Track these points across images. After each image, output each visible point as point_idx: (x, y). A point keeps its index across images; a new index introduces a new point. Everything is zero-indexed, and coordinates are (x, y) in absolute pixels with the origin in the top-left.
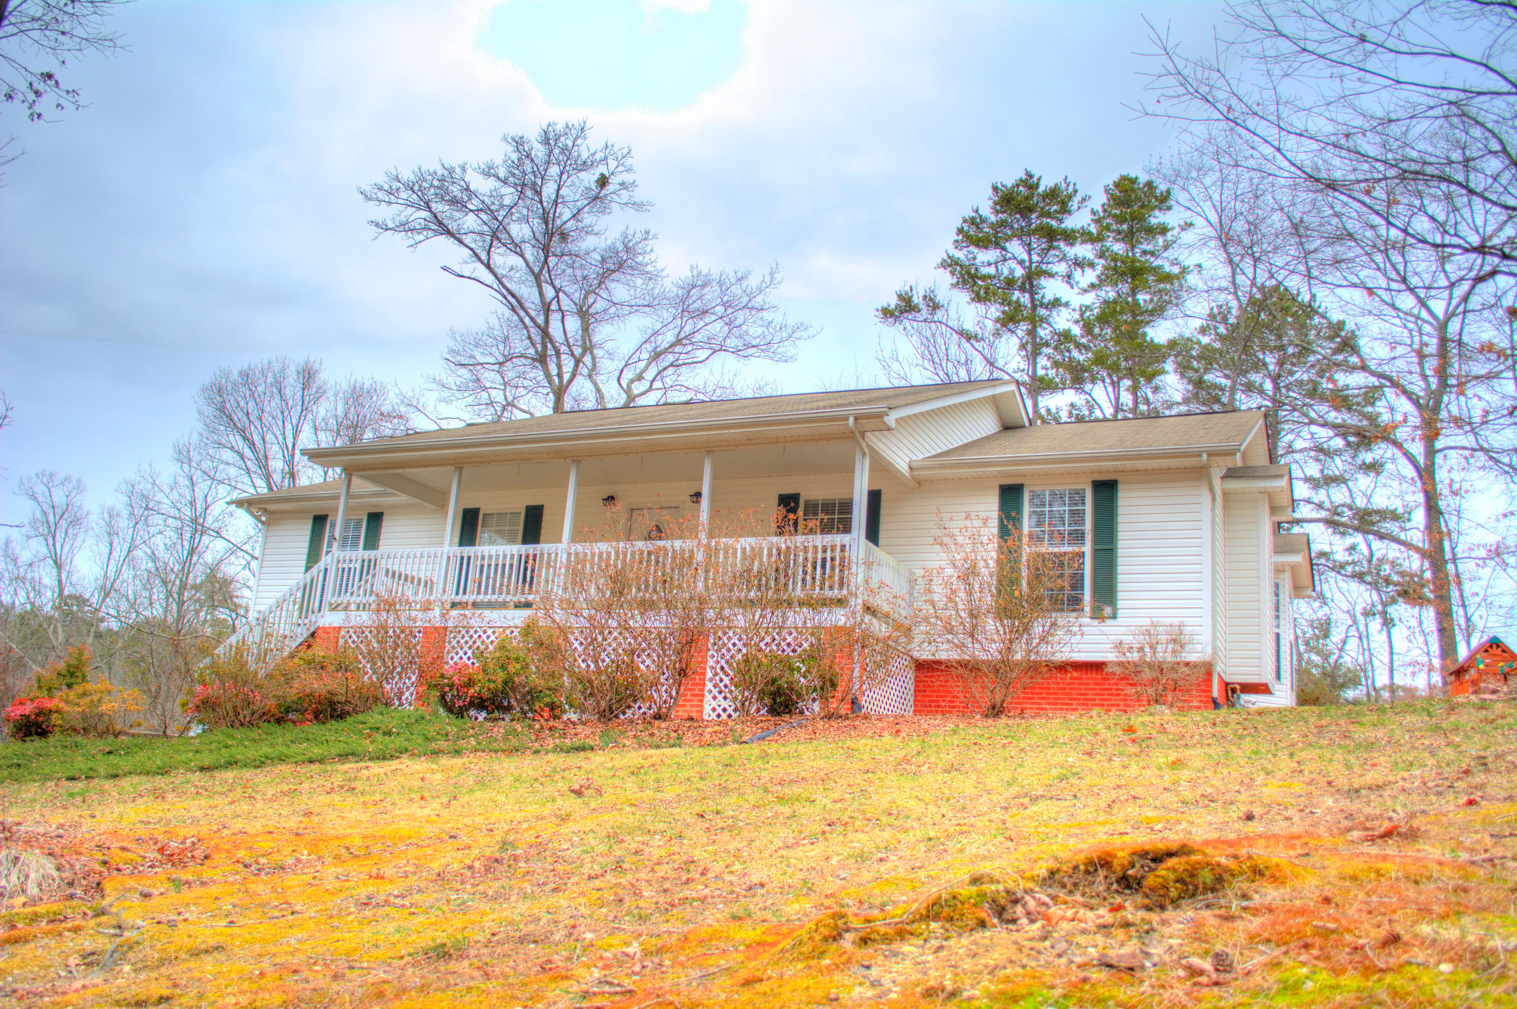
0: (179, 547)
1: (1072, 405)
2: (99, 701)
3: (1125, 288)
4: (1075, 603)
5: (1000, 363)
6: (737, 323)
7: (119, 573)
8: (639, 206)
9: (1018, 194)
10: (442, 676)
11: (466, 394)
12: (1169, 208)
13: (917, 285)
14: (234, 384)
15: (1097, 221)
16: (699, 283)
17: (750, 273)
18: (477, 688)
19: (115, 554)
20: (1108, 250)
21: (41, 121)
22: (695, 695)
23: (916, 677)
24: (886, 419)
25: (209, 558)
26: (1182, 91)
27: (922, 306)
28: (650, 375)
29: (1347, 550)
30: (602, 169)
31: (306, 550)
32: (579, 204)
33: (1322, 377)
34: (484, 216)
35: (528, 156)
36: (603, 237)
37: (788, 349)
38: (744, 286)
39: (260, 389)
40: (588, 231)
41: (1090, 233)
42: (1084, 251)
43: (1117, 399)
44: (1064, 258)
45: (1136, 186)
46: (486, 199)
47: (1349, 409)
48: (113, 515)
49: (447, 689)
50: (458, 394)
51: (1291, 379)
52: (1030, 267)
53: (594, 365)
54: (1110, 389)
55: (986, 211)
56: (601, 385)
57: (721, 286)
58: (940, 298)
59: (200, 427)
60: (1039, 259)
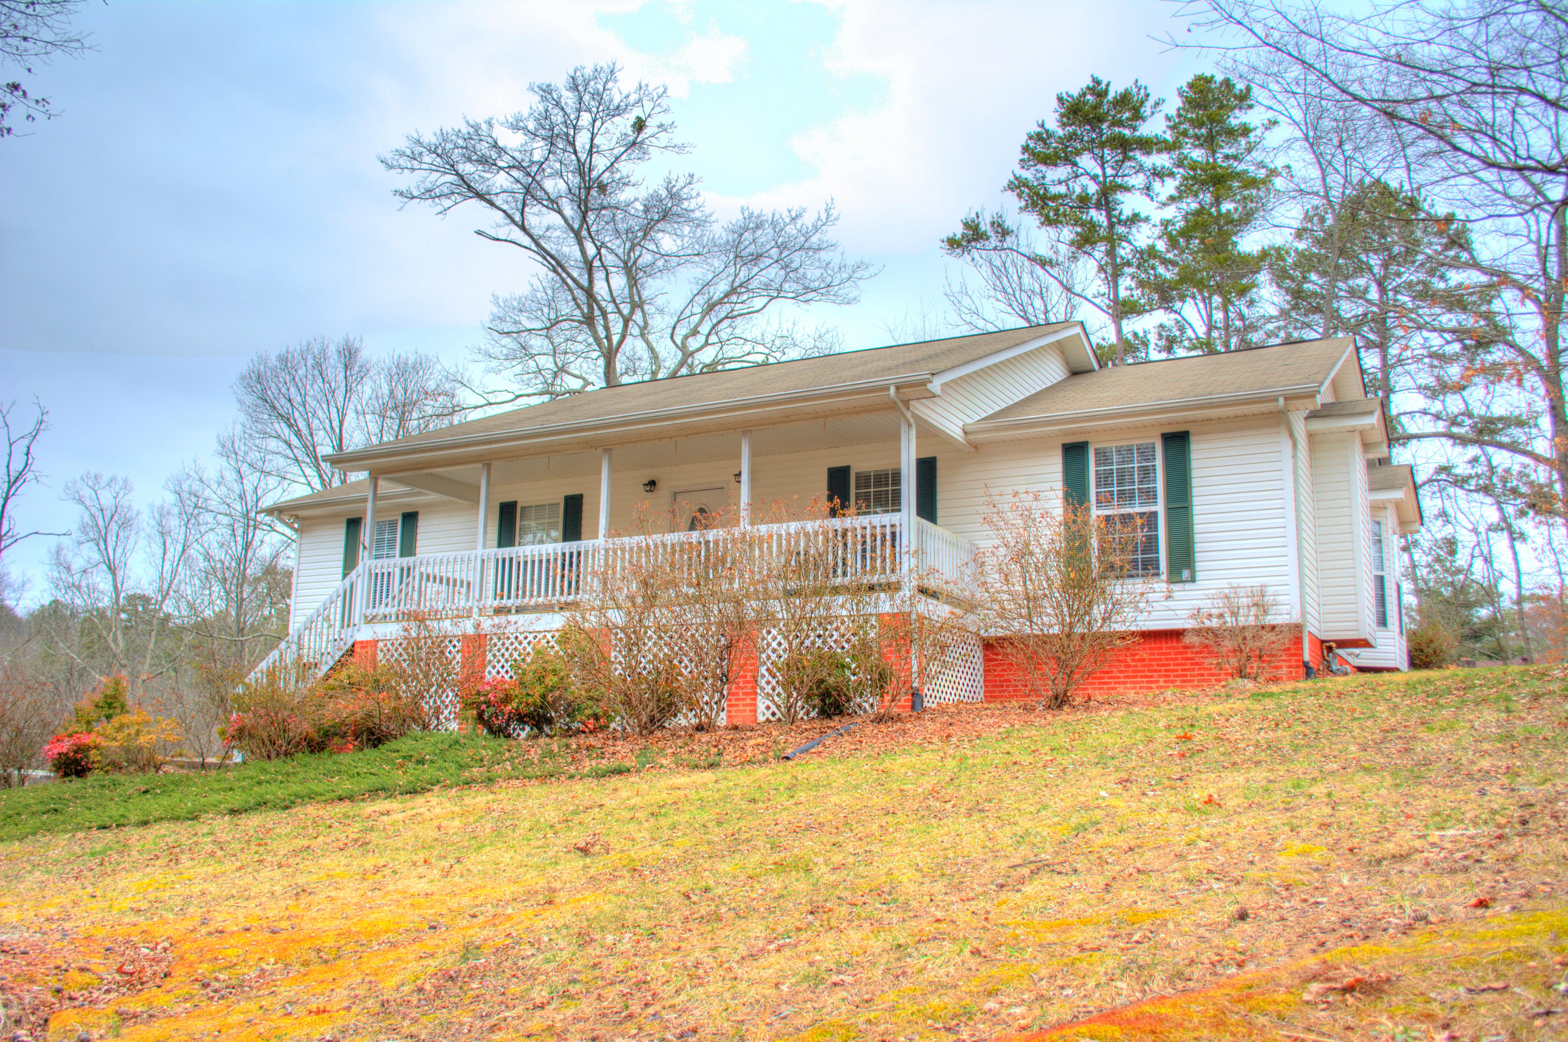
0: (233, 544)
1: (1161, 326)
2: (138, 733)
3: (1207, 198)
4: (1148, 567)
5: (1078, 289)
6: (794, 266)
7: (175, 573)
8: (679, 148)
9: (1085, 104)
10: (478, 693)
11: (514, 363)
12: (1250, 107)
13: (983, 210)
14: (274, 369)
15: (1172, 128)
16: (751, 225)
17: (804, 210)
18: (514, 704)
19: (169, 555)
20: (1186, 158)
21: (11, 136)
22: (748, 694)
23: (985, 655)
24: (929, 386)
25: (265, 552)
26: (1215, 16)
27: (990, 233)
28: (705, 328)
29: (1470, 462)
30: (637, 112)
31: (342, 557)
32: (616, 152)
33: (1433, 276)
34: (515, 173)
35: (558, 104)
36: (644, 185)
37: (848, 290)
38: (799, 226)
39: (302, 372)
40: (625, 183)
41: (1165, 141)
42: (1161, 160)
43: (1210, 316)
44: (1140, 169)
45: (1213, 86)
46: (517, 155)
47: (1464, 309)
48: (163, 514)
49: (484, 707)
50: (506, 363)
51: (1399, 281)
52: (1105, 181)
53: (646, 323)
54: (1201, 306)
55: (1053, 124)
56: (654, 345)
57: (774, 228)
58: (1009, 223)
59: (242, 417)
60: (1113, 172)
